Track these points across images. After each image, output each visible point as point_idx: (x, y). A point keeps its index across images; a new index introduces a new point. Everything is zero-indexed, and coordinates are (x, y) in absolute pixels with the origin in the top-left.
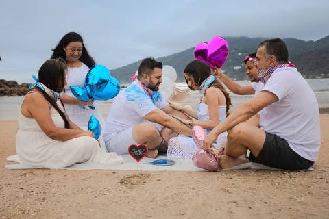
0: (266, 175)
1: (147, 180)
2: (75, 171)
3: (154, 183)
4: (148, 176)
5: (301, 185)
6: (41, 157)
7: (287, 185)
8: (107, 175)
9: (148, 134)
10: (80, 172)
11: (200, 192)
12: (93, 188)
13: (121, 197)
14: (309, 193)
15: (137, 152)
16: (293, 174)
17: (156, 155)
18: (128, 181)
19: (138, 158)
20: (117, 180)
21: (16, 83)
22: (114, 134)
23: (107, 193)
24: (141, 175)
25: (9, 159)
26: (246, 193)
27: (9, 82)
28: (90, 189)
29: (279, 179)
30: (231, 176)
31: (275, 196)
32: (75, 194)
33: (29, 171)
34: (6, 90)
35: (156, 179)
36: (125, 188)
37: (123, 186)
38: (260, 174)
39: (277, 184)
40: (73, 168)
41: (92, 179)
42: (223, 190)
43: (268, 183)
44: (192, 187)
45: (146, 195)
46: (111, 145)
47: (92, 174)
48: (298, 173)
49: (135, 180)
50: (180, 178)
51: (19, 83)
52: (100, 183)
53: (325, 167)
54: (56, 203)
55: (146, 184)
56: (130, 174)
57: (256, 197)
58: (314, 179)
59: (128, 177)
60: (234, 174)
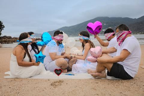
0: (112, 82)
1: (62, 84)
2: (33, 79)
3: (65, 85)
5: (126, 86)
8: (46, 81)
10: (34, 80)
11: (84, 90)
12: (39, 87)
13: (50, 92)
14: (129, 90)
16: (123, 81)
18: (54, 84)
19: (58, 74)
20: (50, 84)
21: (11, 37)
23: (45, 90)
24: (60, 81)
25: (6, 73)
26: (102, 90)
27: (8, 37)
29: (117, 83)
30: (97, 82)
31: (115, 91)
32: (32, 90)
33: (13, 79)
34: (7, 40)
35: (66, 83)
36: (53, 88)
37: (52, 86)
38: (109, 81)
39: (116, 86)
41: (39, 83)
43: (112, 85)
45: (61, 91)
46: (47, 68)
47: (39, 81)
49: (57, 84)
50: (76, 82)
51: (12, 37)
52: (42, 85)
53: (137, 77)
54: (23, 95)
55: (61, 86)
57: (107, 92)
58: (132, 83)
59: (54, 82)
60: (98, 81)
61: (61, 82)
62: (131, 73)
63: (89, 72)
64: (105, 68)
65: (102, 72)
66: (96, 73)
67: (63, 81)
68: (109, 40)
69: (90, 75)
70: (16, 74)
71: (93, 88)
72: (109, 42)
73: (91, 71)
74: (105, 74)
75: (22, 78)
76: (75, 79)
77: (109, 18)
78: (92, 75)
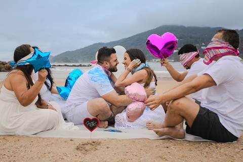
0: (197, 145)
1: (98, 147)
2: (40, 138)
3: (104, 149)
4: (99, 144)
5: (226, 155)
6: (14, 125)
7: (214, 155)
8: (66, 142)
9: (101, 108)
10: (43, 139)
12: (54, 153)
15: (91, 124)
16: (219, 145)
17: (107, 126)
18: (82, 148)
19: (91, 129)
20: (75, 147)
22: (73, 107)
23: (65, 158)
24: (93, 142)
26: (180, 160)
28: (51, 155)
29: (207, 148)
30: (167, 145)
32: (39, 158)
33: (2, 137)
35: (105, 147)
36: (80, 154)
37: (79, 152)
38: (192, 144)
39: (205, 153)
40: (38, 135)
41: (53, 145)
42: (161, 157)
43: (198, 152)
44: (135, 154)
47: (53, 141)
48: (223, 144)
49: (88, 147)
50: (125, 146)
52: (60, 149)
55: (97, 151)
56: (85, 142)
58: (237, 150)
59: (83, 145)
60: (170, 144)
61: (95, 144)
62: (233, 128)
63: (149, 126)
64: (183, 118)
65: (177, 126)
66: (164, 128)
67: (100, 143)
68: (188, 66)
69: (152, 132)
70: (8, 127)
71: (160, 157)
72: (189, 70)
73: (154, 125)
74: (182, 131)
75: (19, 136)
76: (123, 140)
77: (184, 27)
78: (157, 132)
